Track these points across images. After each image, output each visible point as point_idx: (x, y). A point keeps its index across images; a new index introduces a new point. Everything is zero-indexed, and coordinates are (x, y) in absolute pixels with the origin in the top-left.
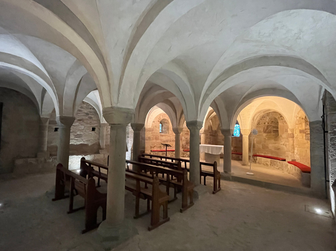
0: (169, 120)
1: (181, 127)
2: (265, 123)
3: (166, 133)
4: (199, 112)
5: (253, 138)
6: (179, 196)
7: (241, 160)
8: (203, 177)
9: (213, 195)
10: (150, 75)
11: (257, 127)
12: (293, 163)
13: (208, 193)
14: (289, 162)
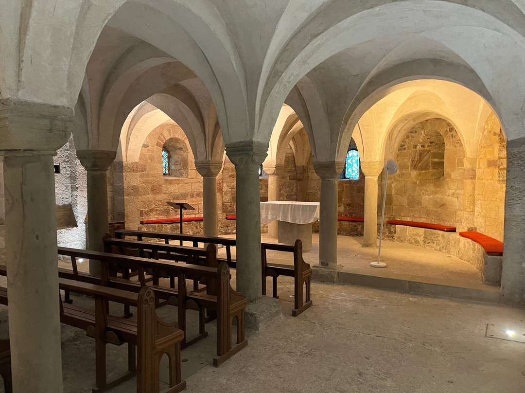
0: (187, 141)
1: (217, 158)
2: (415, 147)
3: (181, 175)
4: (257, 118)
5: (389, 182)
6: (211, 328)
7: (362, 235)
8: (269, 279)
9: (293, 319)
10: (112, 11)
11: (398, 155)
12: (472, 235)
13: (282, 315)
14: (462, 234)
